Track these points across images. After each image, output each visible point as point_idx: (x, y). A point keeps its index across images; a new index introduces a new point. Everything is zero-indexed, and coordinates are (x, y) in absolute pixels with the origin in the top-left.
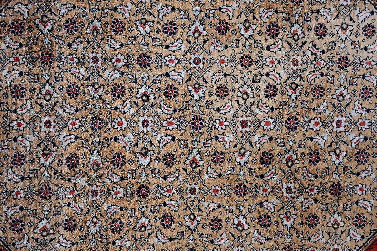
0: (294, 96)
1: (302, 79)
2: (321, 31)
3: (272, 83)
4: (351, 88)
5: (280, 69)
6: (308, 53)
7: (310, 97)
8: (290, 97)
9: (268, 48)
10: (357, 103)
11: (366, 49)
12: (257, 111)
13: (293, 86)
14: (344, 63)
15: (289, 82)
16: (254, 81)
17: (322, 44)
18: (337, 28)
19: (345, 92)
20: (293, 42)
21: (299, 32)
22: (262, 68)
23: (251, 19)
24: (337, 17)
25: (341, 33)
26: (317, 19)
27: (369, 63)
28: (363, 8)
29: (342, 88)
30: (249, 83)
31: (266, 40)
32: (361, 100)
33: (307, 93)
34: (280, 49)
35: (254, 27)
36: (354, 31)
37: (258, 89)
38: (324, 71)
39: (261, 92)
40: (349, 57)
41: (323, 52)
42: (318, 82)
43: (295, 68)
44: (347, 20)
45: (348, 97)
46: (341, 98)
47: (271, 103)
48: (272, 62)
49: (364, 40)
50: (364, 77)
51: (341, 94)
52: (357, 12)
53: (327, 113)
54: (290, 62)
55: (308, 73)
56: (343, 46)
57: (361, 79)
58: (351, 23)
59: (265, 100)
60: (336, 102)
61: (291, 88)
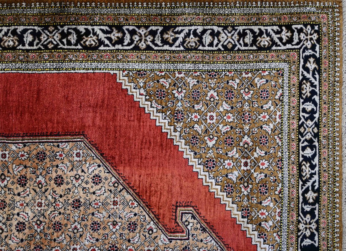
0: (39, 230)
1: (45, 217)
2: (59, 181)
3: (21, 220)
4: (83, 223)
5: (28, 210)
6: (50, 197)
7: (52, 230)
8: (36, 231)
9: (19, 194)
10: (88, 235)
11: (94, 193)
12: (10, 242)
13: (38, 222)
14: (77, 204)
15: (35, 219)
16: (8, 219)
17: (59, 190)
18: (72, 178)
19: (79, 226)
20: (38, 190)
21: (43, 181)
22: (14, 209)
23: (6, 173)
24: (72, 169)
25: (74, 181)
26: (56, 172)
27: (97, 204)
28: (92, 162)
29: (76, 223)
30: (4, 221)
31: (17, 188)
32: (91, 232)
33: (49, 228)
34: (28, 195)
35: (8, 179)
36: (85, 180)
37: (10, 225)
38: (62, 211)
39: (13, 228)
40: (81, 200)
41: (61, 196)
42: (57, 219)
43: (39, 209)
44: (79, 172)
45: (81, 230)
46: (75, 231)
47: (21, 235)
48: (22, 205)
49: (92, 187)
50: (93, 214)
51: (76, 228)
52: (87, 165)
53: (65, 242)
54: (36, 204)
55: (49, 212)
56: (76, 191)
57: (90, 216)
58: (83, 174)
59: (17, 233)
60: (72, 235)
61: (37, 224)
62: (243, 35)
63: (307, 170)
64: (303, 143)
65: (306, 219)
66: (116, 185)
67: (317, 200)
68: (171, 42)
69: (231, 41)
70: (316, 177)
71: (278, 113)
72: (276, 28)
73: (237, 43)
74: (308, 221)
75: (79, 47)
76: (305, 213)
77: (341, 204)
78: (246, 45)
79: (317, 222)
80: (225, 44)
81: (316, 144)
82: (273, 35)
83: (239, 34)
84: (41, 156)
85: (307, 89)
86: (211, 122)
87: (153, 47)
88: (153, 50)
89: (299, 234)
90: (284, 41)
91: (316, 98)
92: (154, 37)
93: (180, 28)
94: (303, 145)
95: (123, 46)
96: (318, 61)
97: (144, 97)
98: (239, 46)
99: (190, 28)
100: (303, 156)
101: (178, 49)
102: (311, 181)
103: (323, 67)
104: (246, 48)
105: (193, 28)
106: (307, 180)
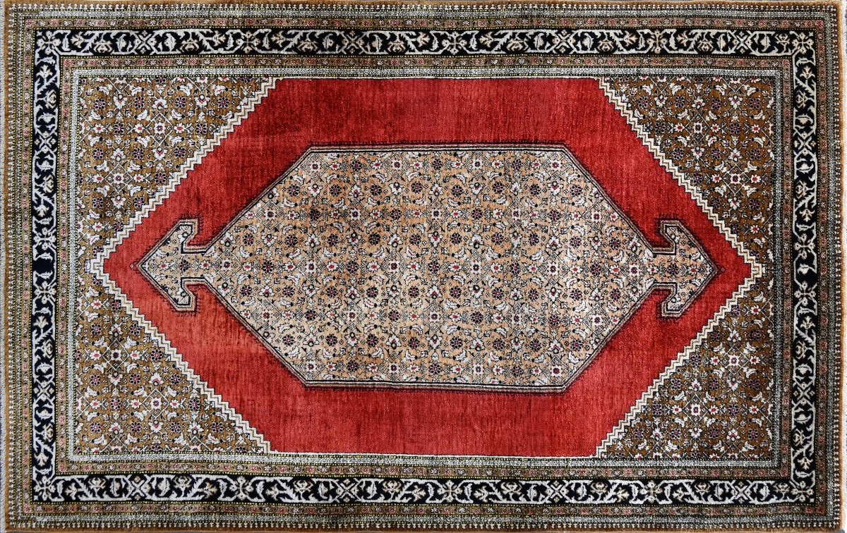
0: (352, 289)
1: (346, 303)
2: (331, 340)
3: (372, 299)
4: (303, 296)
5: (365, 310)
6: (341, 323)
7: (338, 288)
8: (355, 288)
9: (376, 327)
10: (296, 283)
11: (291, 326)
12: (383, 277)
13: (353, 297)
14: (310, 315)
15: (357, 300)
16: (387, 301)
17: (330, 330)
18: (317, 342)
19: (308, 292)
20: (355, 331)
21: (350, 340)
22: (381, 312)
23: (391, 350)
24: (317, 352)
25: (314, 339)
26: (335, 350)
27: (287, 315)
28: (295, 359)
29: (310, 295)
30: (391, 299)
31: (378, 333)
32: (293, 286)
33: (341, 291)
34: (366, 326)
35: (388, 343)
36: (302, 340)
37: (384, 294)
38: (327, 308)
39: (380, 292)
40: (306, 320)
41: (329, 324)
42: (332, 300)
43: (352, 311)
44: (308, 349)
45: (305, 288)
46: (311, 287)
47: (372, 283)
48: (372, 315)
49: (294, 333)
50: (292, 304)
51: (311, 291)
52: (300, 355)
53: (323, 276)
54: (357, 316)
55: (342, 307)
56: (312, 329)
57: (295, 302)
58: (305, 347)
59: (377, 286)
60: (315, 283)
61: (354, 295)
62: (122, 491)
63: (46, 350)
64: (50, 378)
65: (46, 299)
66: (266, 334)
67: (34, 318)
68: (208, 484)
69: (136, 485)
70: (35, 342)
71: (79, 407)
72: (83, 498)
73: (129, 482)
74: (45, 297)
75: (315, 480)
76: (48, 305)
77: (6, 315)
78: (118, 480)
79: (34, 296)
80: (142, 481)
81: (35, 377)
82: (86, 491)
83: (126, 492)
84: (353, 366)
85: (47, 433)
86: (156, 399)
87: (228, 479)
88: (229, 475)
89: (55, 284)
90: (73, 484)
91: (36, 423)
92: (228, 489)
93: (197, 498)
94: (50, 375)
95: (265, 481)
96: (34, 462)
97: (237, 425)
98: (127, 479)
99: (185, 499)
100: (51, 364)
101: (199, 476)
102: (41, 338)
103: (28, 456)
104: (117, 477)
105: (182, 498)
106: (46, 339)
